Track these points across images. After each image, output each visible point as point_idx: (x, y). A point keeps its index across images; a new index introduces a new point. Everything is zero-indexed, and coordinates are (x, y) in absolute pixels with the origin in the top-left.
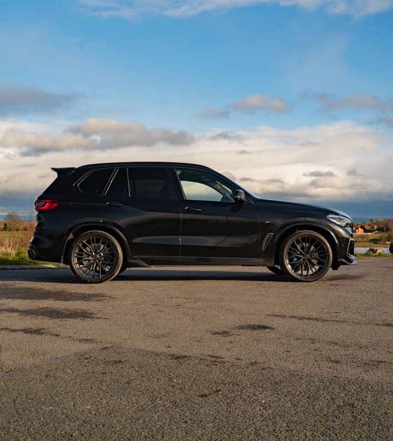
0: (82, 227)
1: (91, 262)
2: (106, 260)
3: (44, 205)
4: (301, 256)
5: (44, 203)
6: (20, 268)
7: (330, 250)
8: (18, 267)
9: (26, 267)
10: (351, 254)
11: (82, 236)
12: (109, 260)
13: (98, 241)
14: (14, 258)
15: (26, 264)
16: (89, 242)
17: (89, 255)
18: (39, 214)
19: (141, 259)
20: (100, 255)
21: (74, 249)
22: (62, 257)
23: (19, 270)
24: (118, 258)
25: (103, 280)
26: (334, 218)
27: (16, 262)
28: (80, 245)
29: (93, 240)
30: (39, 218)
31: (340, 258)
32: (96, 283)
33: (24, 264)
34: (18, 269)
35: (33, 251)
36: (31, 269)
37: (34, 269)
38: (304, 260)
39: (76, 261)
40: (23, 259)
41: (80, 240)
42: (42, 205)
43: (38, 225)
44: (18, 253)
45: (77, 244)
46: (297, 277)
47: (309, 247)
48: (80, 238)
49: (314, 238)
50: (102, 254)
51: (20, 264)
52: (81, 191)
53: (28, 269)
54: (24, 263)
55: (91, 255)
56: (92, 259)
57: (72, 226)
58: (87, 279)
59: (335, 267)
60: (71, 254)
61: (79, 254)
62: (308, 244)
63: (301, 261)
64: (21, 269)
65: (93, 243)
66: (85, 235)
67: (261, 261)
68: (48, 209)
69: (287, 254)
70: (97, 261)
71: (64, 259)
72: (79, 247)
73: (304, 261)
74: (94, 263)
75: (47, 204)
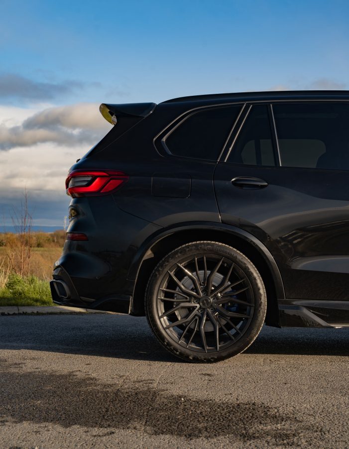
0: (176, 234)
1: (195, 312)
2: (228, 309)
3: (90, 183)
5: (89, 179)
6: (17, 312)
8: (14, 310)
9: (29, 310)
11: (176, 253)
12: (234, 309)
13: (211, 266)
14: (4, 293)
15: (29, 305)
16: (191, 267)
17: (190, 295)
18: (76, 202)
19: (309, 308)
20: (216, 297)
21: (159, 282)
22: (131, 299)
23: (17, 317)
24: (258, 304)
25: (224, 354)
27: (8, 299)
28: (172, 273)
29: (201, 262)
30: (76, 211)
32: (209, 361)
33: (24, 305)
34: (14, 314)
35: (64, 285)
36: (38, 314)
37: (43, 314)
39: (161, 308)
40: (20, 294)
41: (172, 262)
42: (85, 184)
43: (75, 229)
44: (10, 284)
45: (166, 270)
48: (173, 257)
50: (219, 295)
51: (17, 305)
52: (170, 153)
53: (32, 314)
54: (23, 301)
55: (195, 297)
56: (198, 306)
57: (155, 229)
58: (188, 352)
60: (151, 294)
61: (167, 294)
64: (20, 314)
65: (201, 268)
66: (183, 251)
68: (99, 191)
70: (210, 311)
71: (134, 306)
72: (170, 276)
74: (203, 314)
75: (97, 180)
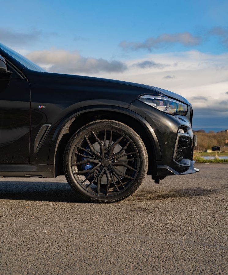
4: (97, 161)
7: (145, 152)
10: (185, 158)
26: (149, 100)
31: (162, 164)
38: (101, 166)
46: (88, 194)
47: (111, 147)
49: (118, 132)
59: (157, 177)
62: (108, 142)
63: (97, 170)
67: (34, 170)
69: (75, 158)
73: (102, 170)
